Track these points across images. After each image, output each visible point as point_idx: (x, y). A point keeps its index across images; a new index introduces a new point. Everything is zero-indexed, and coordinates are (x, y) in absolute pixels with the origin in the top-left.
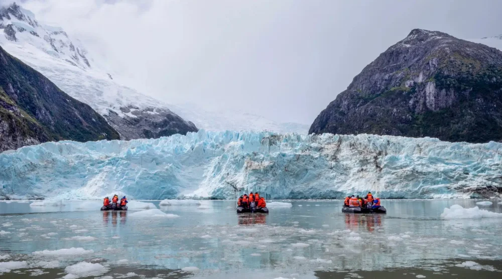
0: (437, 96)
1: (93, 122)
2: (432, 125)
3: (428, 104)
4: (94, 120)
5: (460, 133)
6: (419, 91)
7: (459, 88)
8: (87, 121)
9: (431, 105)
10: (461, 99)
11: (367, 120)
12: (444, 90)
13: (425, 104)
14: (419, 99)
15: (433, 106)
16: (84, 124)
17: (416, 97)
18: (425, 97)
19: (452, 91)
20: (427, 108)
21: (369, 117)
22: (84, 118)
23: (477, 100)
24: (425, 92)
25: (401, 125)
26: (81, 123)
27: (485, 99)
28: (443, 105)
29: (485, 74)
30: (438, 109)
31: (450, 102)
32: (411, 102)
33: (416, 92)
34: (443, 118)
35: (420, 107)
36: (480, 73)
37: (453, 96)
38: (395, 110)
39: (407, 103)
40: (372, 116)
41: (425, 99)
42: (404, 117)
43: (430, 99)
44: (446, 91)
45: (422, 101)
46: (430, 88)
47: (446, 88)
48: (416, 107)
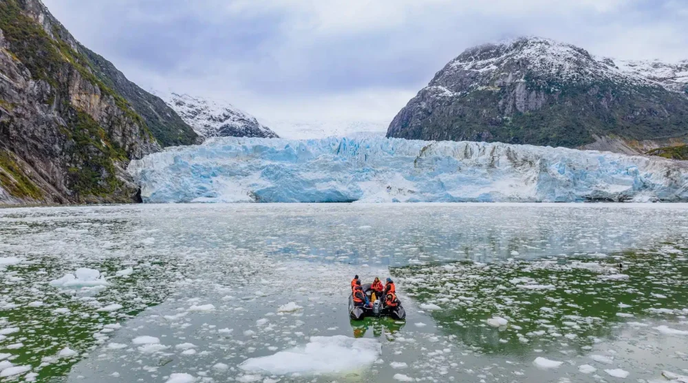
0: (527, 98)
1: (168, 117)
2: (522, 128)
3: (518, 106)
4: (168, 115)
5: (550, 137)
6: (509, 92)
7: (549, 90)
8: (162, 116)
9: (521, 107)
10: (551, 102)
11: (456, 120)
12: (534, 92)
13: (514, 106)
14: (509, 100)
15: (523, 108)
16: (160, 121)
17: (505, 98)
18: (515, 98)
19: (542, 93)
20: (517, 110)
21: (457, 118)
22: (159, 113)
23: (566, 103)
24: (515, 93)
25: (491, 127)
26: (157, 118)
27: (574, 103)
28: (532, 106)
29: (574, 77)
30: (527, 112)
31: (540, 104)
32: (501, 103)
33: (505, 92)
34: (533, 120)
35: (509, 109)
36: (569, 75)
37: (543, 99)
38: (485, 111)
39: (497, 104)
40: (461, 117)
41: (515, 101)
42: (494, 118)
43: (520, 101)
44: (536, 93)
45: (511, 102)
46: (520, 90)
47: (536, 90)
48: (505, 108)
